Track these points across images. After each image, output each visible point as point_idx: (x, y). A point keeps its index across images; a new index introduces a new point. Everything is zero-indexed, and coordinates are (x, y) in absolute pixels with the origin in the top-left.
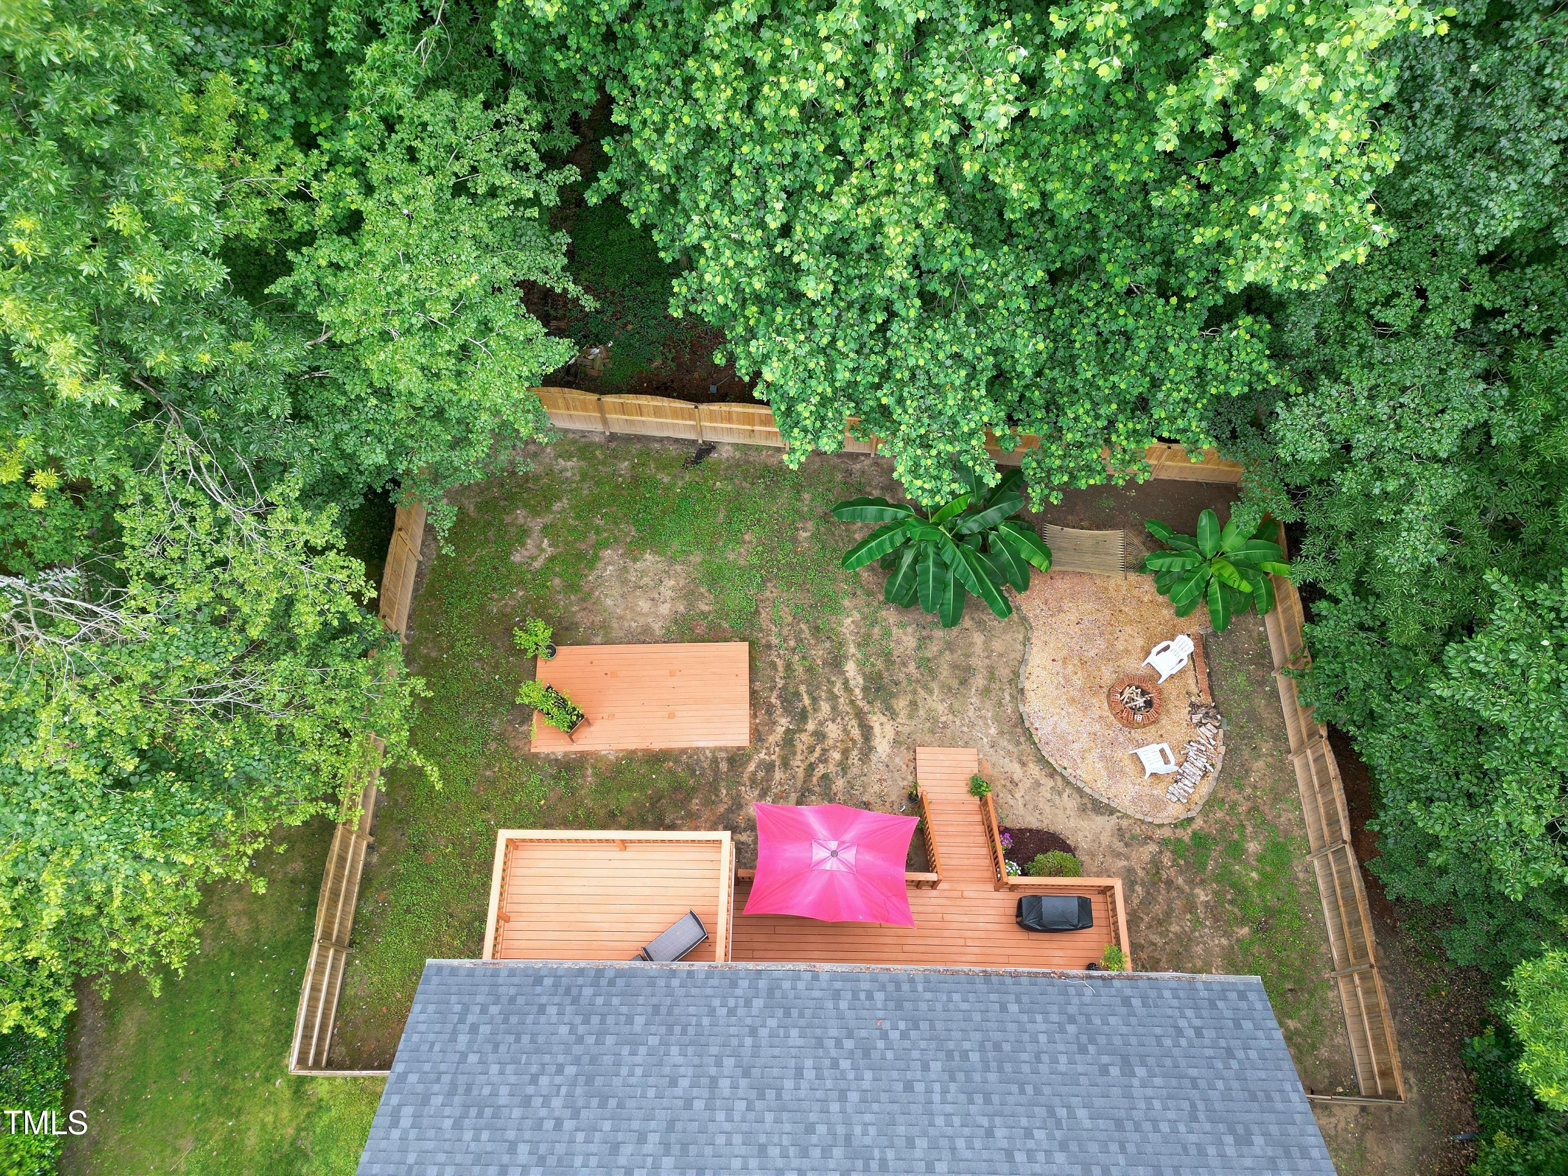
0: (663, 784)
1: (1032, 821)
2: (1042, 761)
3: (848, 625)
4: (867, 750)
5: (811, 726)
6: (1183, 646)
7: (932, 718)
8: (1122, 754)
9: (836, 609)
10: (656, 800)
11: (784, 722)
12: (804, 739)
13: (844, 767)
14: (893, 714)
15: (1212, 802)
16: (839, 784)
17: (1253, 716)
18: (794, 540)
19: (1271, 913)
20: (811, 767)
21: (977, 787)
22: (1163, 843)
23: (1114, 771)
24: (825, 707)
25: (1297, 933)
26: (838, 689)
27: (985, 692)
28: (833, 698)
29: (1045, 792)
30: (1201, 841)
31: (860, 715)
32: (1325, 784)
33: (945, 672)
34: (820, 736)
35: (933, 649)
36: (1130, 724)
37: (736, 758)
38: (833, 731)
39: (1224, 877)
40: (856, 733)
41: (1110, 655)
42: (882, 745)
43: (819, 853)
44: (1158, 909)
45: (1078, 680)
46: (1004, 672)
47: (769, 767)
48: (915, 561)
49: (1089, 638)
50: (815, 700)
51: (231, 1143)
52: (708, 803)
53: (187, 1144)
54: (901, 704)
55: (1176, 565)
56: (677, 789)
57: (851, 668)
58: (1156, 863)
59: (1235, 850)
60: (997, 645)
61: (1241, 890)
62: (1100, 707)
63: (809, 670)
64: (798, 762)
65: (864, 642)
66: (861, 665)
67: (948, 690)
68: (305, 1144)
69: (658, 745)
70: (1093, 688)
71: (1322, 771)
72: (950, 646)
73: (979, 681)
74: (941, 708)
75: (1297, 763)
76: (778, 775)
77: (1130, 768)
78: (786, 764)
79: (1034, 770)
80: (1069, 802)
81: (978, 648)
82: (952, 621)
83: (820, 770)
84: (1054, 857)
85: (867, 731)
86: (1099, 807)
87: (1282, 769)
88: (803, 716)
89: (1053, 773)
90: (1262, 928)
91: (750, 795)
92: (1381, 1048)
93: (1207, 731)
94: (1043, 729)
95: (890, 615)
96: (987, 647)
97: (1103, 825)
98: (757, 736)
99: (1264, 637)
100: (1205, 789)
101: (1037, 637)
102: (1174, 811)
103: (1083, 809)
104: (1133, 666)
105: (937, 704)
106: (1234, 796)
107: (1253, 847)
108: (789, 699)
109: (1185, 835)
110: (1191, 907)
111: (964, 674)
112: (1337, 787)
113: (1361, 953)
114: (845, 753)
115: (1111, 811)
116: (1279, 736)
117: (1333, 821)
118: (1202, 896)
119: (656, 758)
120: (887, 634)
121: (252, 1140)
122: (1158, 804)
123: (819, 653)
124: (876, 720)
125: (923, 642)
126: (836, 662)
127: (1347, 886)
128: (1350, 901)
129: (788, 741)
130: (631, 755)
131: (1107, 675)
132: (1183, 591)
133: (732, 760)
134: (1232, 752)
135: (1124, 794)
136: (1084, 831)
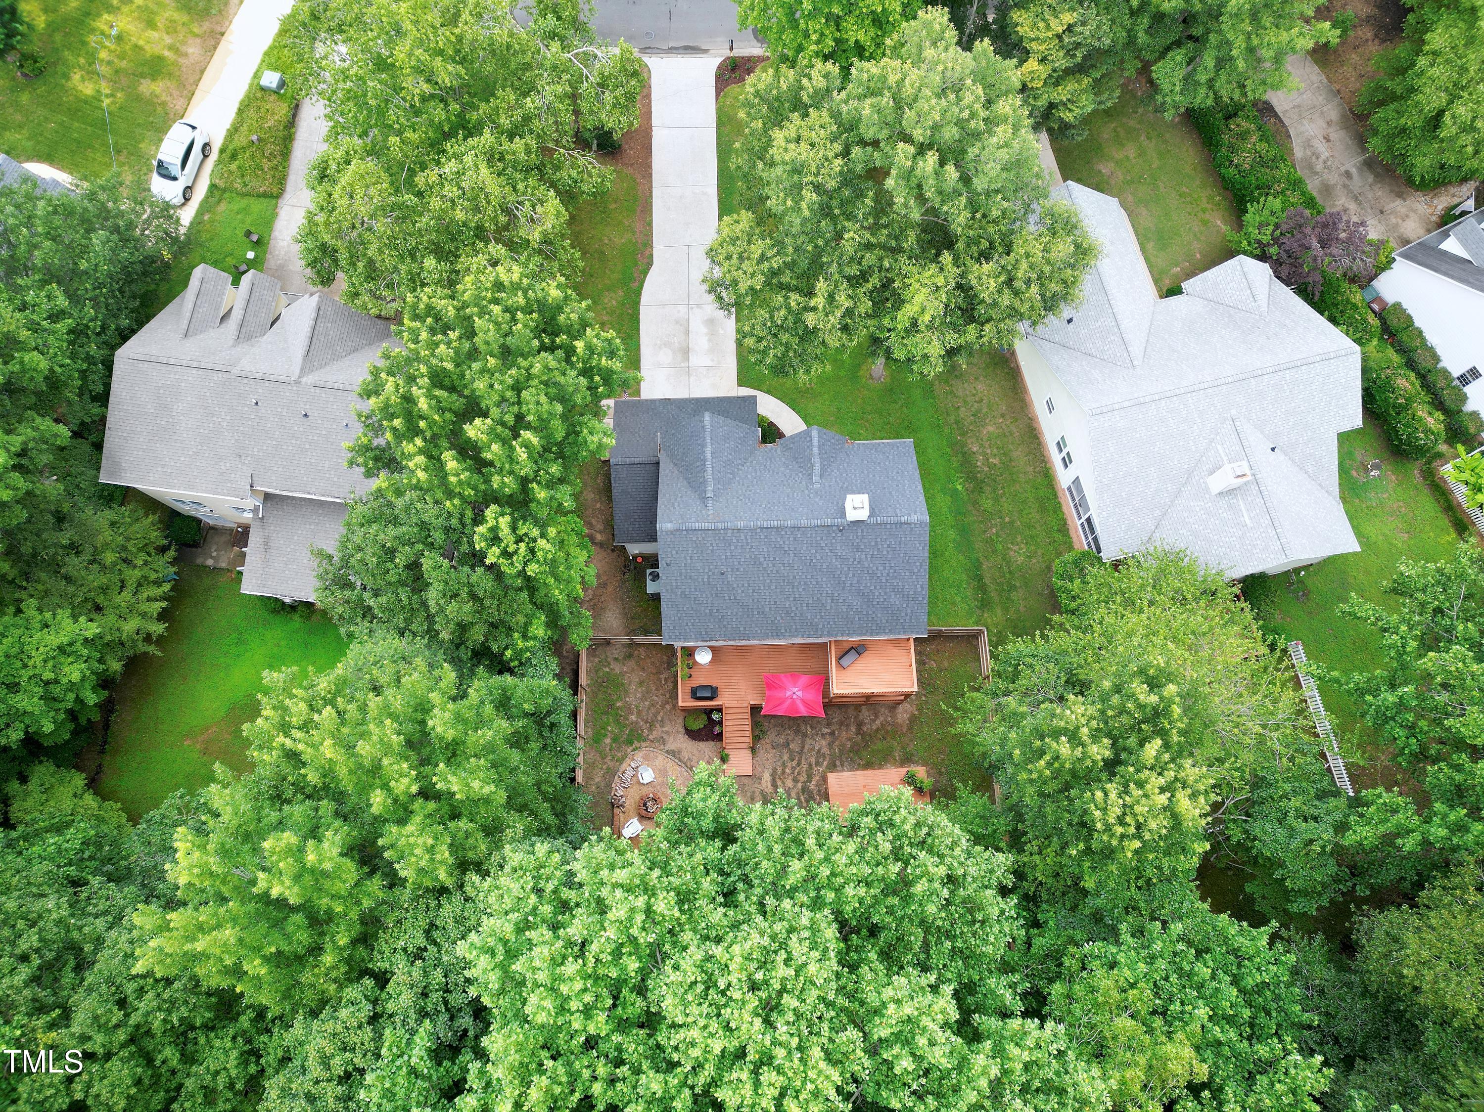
0: (864, 753)
1: (702, 745)
4: (773, 775)
5: (800, 785)
6: (626, 834)
8: (659, 779)
10: (866, 746)
11: (812, 786)
12: (803, 778)
13: (784, 765)
15: (621, 761)
16: (786, 757)
19: (605, 713)
20: (799, 764)
21: (725, 758)
22: (645, 740)
23: (665, 771)
25: (598, 705)
29: (694, 759)
30: (630, 743)
34: (795, 780)
36: (655, 793)
37: (833, 767)
38: (789, 784)
39: (622, 727)
40: (779, 783)
42: (767, 777)
43: (800, 694)
44: (653, 710)
47: (818, 764)
51: (1006, 610)
52: (843, 744)
53: (1022, 609)
56: (857, 752)
58: (651, 730)
59: (615, 740)
61: (617, 722)
64: (805, 767)
68: (979, 612)
69: (869, 772)
76: (813, 760)
77: (659, 771)
78: (810, 765)
80: (685, 755)
83: (794, 763)
84: (694, 727)
85: (773, 785)
86: (673, 753)
88: (804, 790)
89: (691, 767)
90: (611, 706)
91: (825, 750)
93: (620, 793)
97: (671, 745)
98: (824, 779)
100: (625, 765)
102: (639, 756)
103: (679, 752)
106: (611, 764)
107: (608, 741)
108: (811, 799)
109: (636, 744)
110: (639, 713)
114: (784, 772)
115: (667, 752)
118: (633, 718)
119: (868, 766)
121: (999, 611)
122: (647, 757)
124: (770, 789)
129: (810, 777)
130: (881, 767)
133: (835, 766)
134: (609, 785)
135: (661, 760)
136: (680, 742)
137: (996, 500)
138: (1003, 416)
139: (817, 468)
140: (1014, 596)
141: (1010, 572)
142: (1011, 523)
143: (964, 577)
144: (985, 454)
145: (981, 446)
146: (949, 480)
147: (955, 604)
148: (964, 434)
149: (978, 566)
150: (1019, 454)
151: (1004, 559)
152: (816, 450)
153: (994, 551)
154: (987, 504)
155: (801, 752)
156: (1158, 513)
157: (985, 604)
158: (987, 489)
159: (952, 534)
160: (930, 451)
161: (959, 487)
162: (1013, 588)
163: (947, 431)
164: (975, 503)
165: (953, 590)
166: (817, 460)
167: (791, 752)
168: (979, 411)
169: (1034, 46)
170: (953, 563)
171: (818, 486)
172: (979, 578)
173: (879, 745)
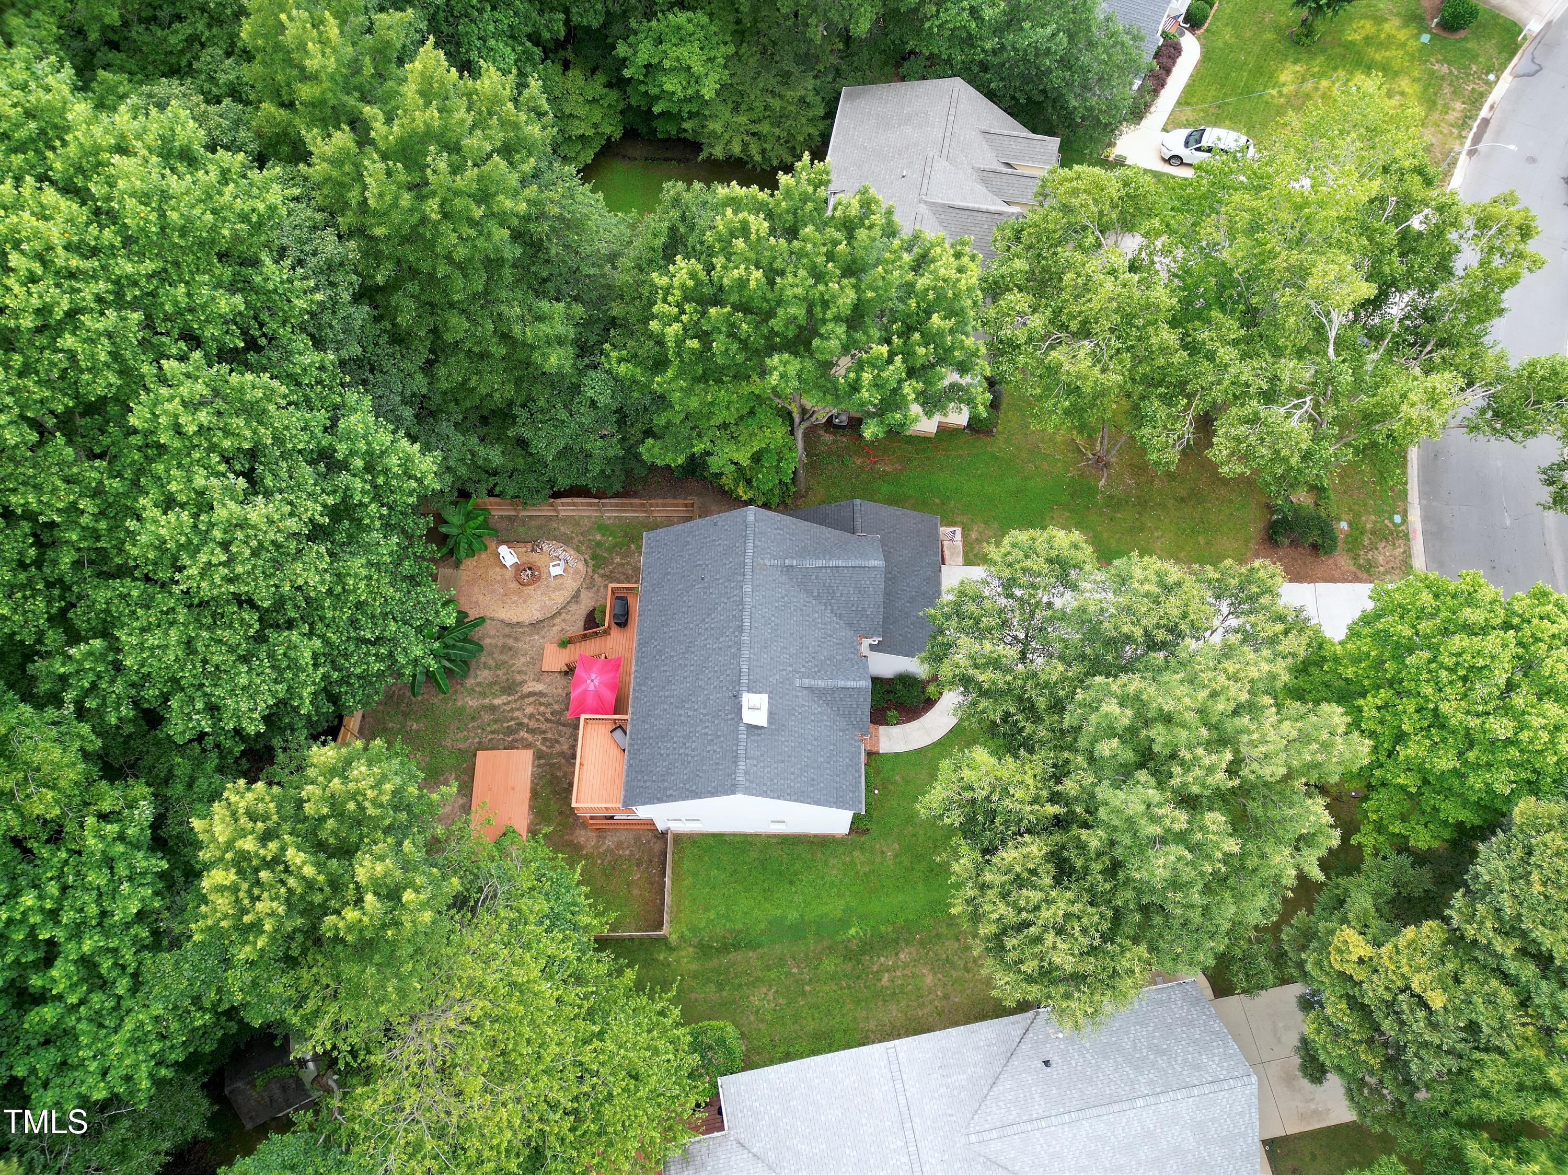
1: (581, 624)
2: (553, 617)
3: (472, 703)
4: (541, 694)
5: (526, 721)
6: (503, 550)
7: (527, 664)
8: (553, 583)
9: (463, 708)
10: (555, 793)
11: (523, 734)
12: (533, 724)
13: (548, 705)
14: (524, 682)
15: (577, 549)
16: (556, 707)
17: (540, 527)
18: (418, 731)
19: (626, 535)
20: (547, 720)
21: (564, 644)
22: (594, 571)
23: (560, 588)
24: (517, 714)
25: (634, 527)
26: (507, 708)
27: (516, 639)
28: (512, 710)
29: (567, 617)
30: (594, 557)
31: (523, 697)
32: (574, 504)
33: (504, 657)
34: (531, 716)
35: (491, 662)
36: (539, 578)
37: (539, 755)
38: (529, 710)
39: (611, 550)
40: (531, 699)
41: (504, 582)
42: (539, 687)
43: (592, 687)
45: (515, 598)
46: (507, 630)
47: (545, 739)
48: (449, 660)
49: (494, 591)
50: (512, 719)
52: (560, 768)
53: (693, 996)
54: (519, 678)
55: (464, 546)
56: (551, 784)
57: (497, 702)
58: (602, 576)
59: (599, 544)
60: (492, 633)
61: (616, 545)
62: (529, 590)
63: (496, 721)
64: (543, 727)
65: (484, 695)
66: (495, 696)
67: (513, 656)
68: (695, 941)
69: (528, 795)
70: (520, 592)
71: (568, 504)
72: (491, 654)
73: (510, 642)
74: (523, 660)
75: (562, 514)
76: (549, 735)
77: (559, 581)
78: (544, 732)
79: (557, 621)
80: (573, 608)
81: (493, 641)
82: (481, 648)
83: (549, 716)
84: (597, 616)
85: (531, 694)
86: (576, 597)
87: (565, 520)
88: (520, 725)
89: (560, 613)
90: (631, 539)
91: (558, 748)
92: (677, 505)
93: (545, 547)
94: (538, 615)
95: (470, 682)
96: (492, 637)
97: (585, 595)
98: (528, 746)
99: (501, 517)
100: (571, 552)
101: (489, 613)
102: (581, 566)
103: (577, 603)
104: (510, 574)
105: (520, 662)
106: (575, 541)
107: (598, 537)
108: (510, 731)
109: (591, 563)
110: (622, 565)
111: (505, 648)
112: (576, 500)
113: (643, 505)
114: (541, 704)
115: (578, 591)
116: (550, 518)
117: (590, 505)
118: (619, 560)
119: (535, 794)
120: (480, 684)
121: (694, 967)
122: (577, 572)
123: (487, 717)
124: (526, 689)
125: (486, 666)
126: (493, 709)
127: (617, 505)
128: (623, 505)
129: (532, 731)
130: (531, 808)
131: (515, 585)
132: (476, 545)
133: (539, 758)
134: (555, 539)
135: (571, 585)
136: (587, 602)
137: (833, 977)
138: (946, 997)
139: (820, 683)
140: (712, 987)
141: (740, 985)
142: (804, 994)
143: (739, 926)
144: (894, 968)
145: (906, 965)
146: (862, 918)
147: (706, 910)
148: (922, 943)
149: (752, 945)
150: (894, 1012)
151: (758, 979)
152: (841, 683)
153: (769, 968)
154: (829, 965)
155: (559, 723)
156: (772, 1157)
157: (704, 950)
158: (849, 967)
159: (793, 916)
160: (901, 897)
161: (852, 931)
162: (721, 986)
163: (926, 922)
164: (831, 949)
165: (722, 909)
166: (830, 683)
167: (560, 713)
168: (953, 965)
169: (1387, 948)
170: (756, 913)
171: (798, 682)
172: (736, 947)
173: (554, 807)
